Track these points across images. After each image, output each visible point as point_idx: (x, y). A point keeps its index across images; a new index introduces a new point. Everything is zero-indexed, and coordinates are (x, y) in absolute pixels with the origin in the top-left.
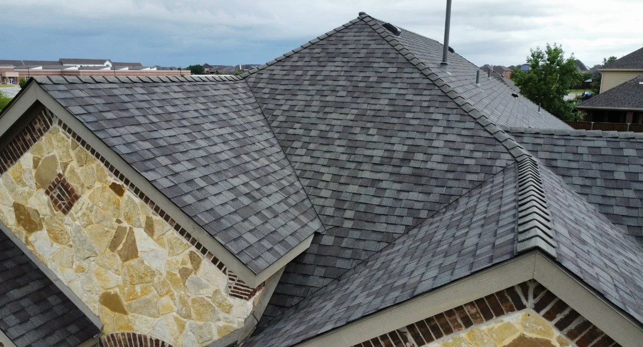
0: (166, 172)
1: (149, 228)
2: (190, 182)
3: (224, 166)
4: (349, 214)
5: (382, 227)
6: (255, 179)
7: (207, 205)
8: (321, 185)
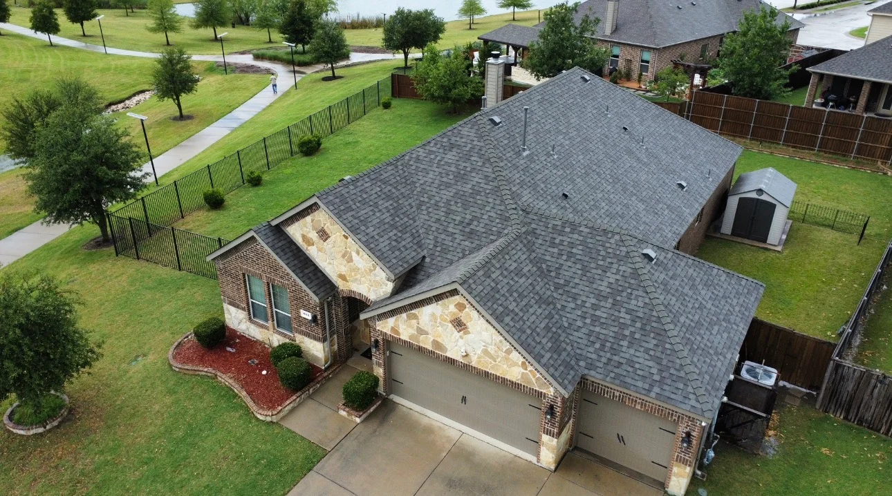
0: (363, 234)
1: (358, 253)
2: (373, 237)
3: (386, 226)
4: (439, 249)
5: (449, 257)
6: (400, 231)
7: (379, 248)
8: (431, 232)
